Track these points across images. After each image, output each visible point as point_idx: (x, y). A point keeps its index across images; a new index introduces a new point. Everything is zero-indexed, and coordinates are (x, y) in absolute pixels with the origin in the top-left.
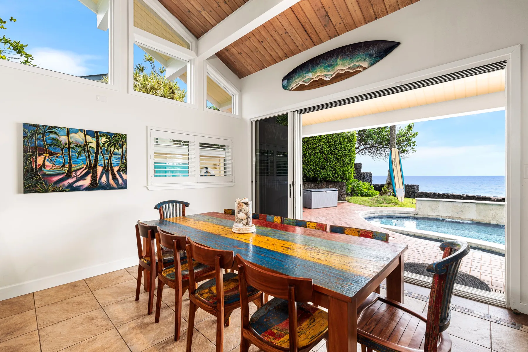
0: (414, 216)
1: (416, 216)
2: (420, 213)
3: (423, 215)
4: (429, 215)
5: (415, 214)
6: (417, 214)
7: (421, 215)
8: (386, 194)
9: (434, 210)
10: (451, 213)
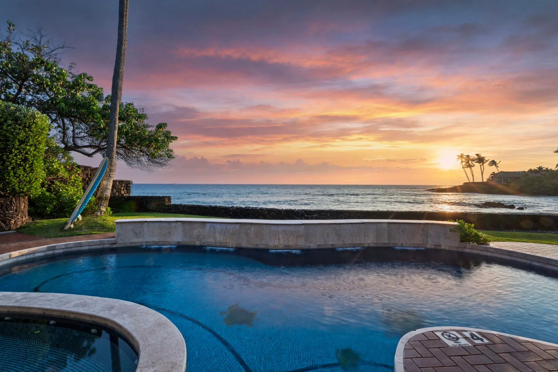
0: (111, 246)
1: (114, 246)
2: (119, 241)
3: (124, 243)
4: (132, 243)
5: (112, 244)
6: (115, 244)
7: (120, 244)
8: (93, 213)
9: (138, 235)
10: (157, 237)
